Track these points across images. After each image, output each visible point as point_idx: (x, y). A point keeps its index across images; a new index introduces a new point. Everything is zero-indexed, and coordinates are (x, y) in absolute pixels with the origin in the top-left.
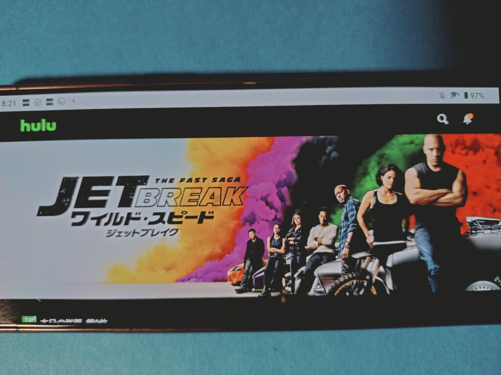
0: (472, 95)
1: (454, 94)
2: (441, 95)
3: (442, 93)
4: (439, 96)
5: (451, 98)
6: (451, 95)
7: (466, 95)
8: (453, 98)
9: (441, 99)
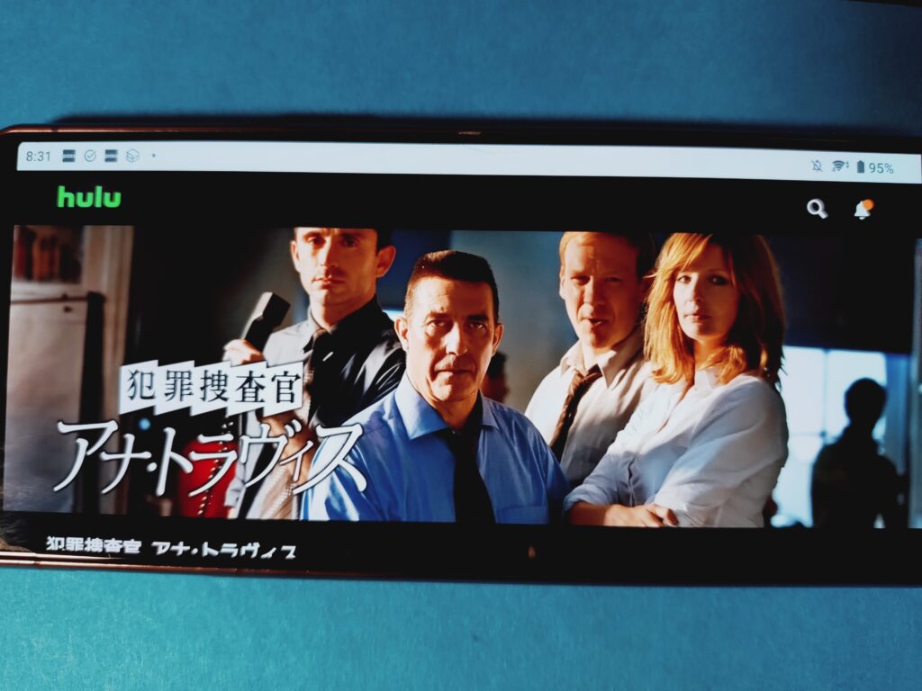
0: (872, 166)
1: (839, 164)
2: (815, 165)
3: (817, 161)
4: (812, 166)
6: (832, 166)
7: (861, 167)
8: (837, 172)
9: (815, 172)
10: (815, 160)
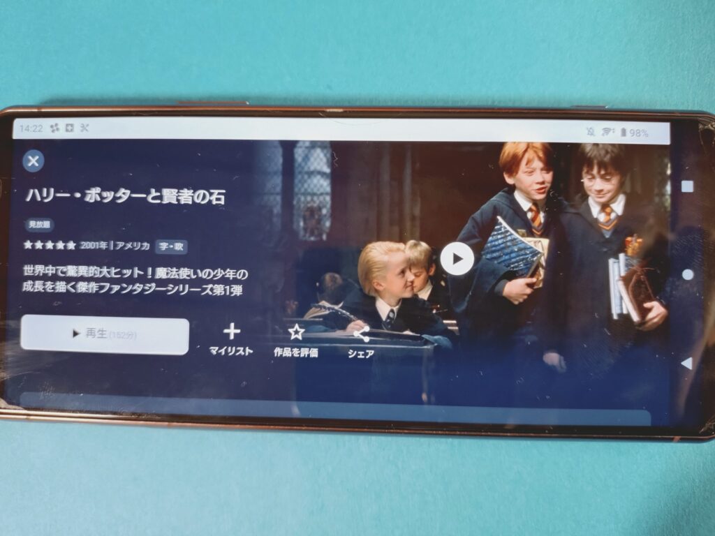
0: (632, 132)
1: (607, 131)
2: (589, 131)
3: (591, 128)
4: (587, 131)
5: (603, 135)
6: (602, 132)
7: (624, 132)
8: (605, 136)
9: (589, 136)
10: (589, 127)
